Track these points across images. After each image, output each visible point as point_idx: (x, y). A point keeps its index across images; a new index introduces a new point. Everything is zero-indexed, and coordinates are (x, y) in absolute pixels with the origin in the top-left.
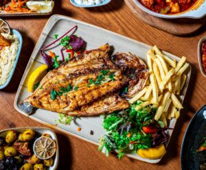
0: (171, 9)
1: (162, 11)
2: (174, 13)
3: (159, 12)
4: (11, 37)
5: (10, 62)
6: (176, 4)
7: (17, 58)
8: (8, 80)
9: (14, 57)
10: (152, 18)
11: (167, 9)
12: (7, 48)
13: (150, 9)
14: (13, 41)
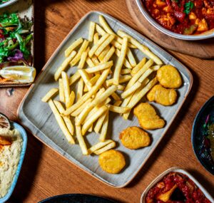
0: (197, 27)
1: (186, 31)
2: (201, 32)
3: (183, 34)
4: (11, 132)
5: (11, 168)
6: (203, 21)
7: (21, 163)
8: (10, 192)
9: (17, 160)
10: (174, 41)
11: (193, 28)
12: (6, 148)
13: (171, 30)
14: (15, 138)
